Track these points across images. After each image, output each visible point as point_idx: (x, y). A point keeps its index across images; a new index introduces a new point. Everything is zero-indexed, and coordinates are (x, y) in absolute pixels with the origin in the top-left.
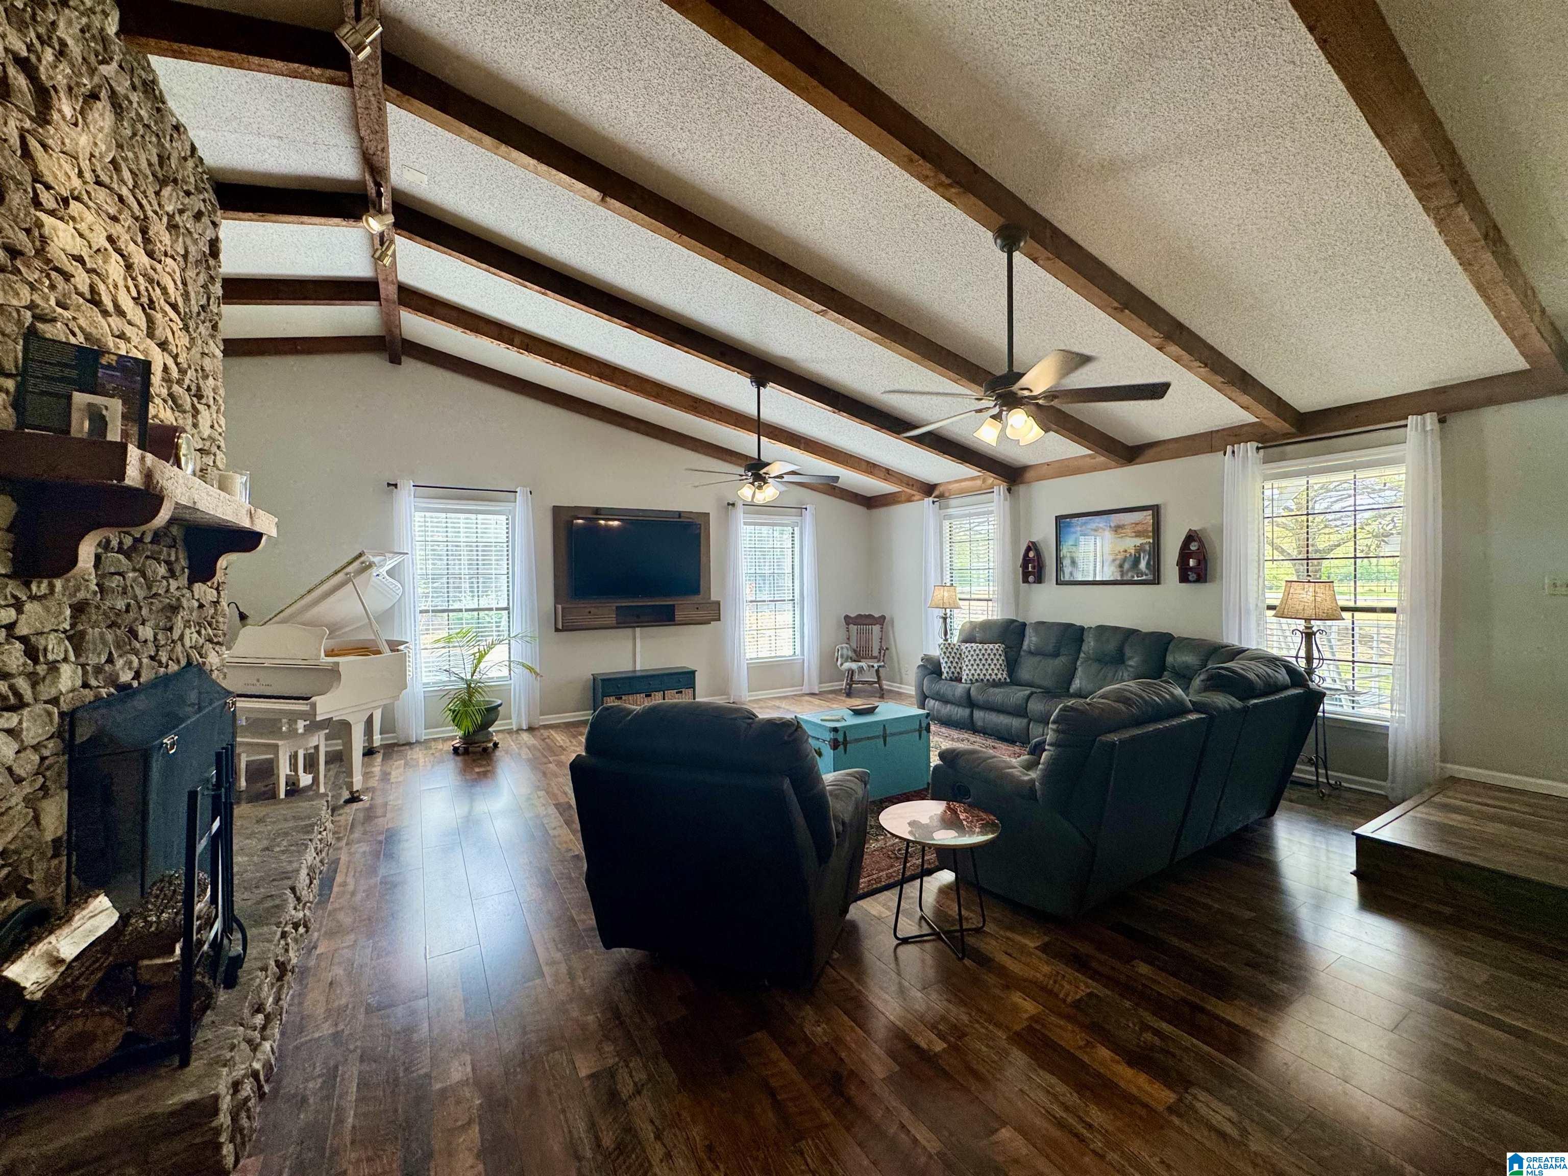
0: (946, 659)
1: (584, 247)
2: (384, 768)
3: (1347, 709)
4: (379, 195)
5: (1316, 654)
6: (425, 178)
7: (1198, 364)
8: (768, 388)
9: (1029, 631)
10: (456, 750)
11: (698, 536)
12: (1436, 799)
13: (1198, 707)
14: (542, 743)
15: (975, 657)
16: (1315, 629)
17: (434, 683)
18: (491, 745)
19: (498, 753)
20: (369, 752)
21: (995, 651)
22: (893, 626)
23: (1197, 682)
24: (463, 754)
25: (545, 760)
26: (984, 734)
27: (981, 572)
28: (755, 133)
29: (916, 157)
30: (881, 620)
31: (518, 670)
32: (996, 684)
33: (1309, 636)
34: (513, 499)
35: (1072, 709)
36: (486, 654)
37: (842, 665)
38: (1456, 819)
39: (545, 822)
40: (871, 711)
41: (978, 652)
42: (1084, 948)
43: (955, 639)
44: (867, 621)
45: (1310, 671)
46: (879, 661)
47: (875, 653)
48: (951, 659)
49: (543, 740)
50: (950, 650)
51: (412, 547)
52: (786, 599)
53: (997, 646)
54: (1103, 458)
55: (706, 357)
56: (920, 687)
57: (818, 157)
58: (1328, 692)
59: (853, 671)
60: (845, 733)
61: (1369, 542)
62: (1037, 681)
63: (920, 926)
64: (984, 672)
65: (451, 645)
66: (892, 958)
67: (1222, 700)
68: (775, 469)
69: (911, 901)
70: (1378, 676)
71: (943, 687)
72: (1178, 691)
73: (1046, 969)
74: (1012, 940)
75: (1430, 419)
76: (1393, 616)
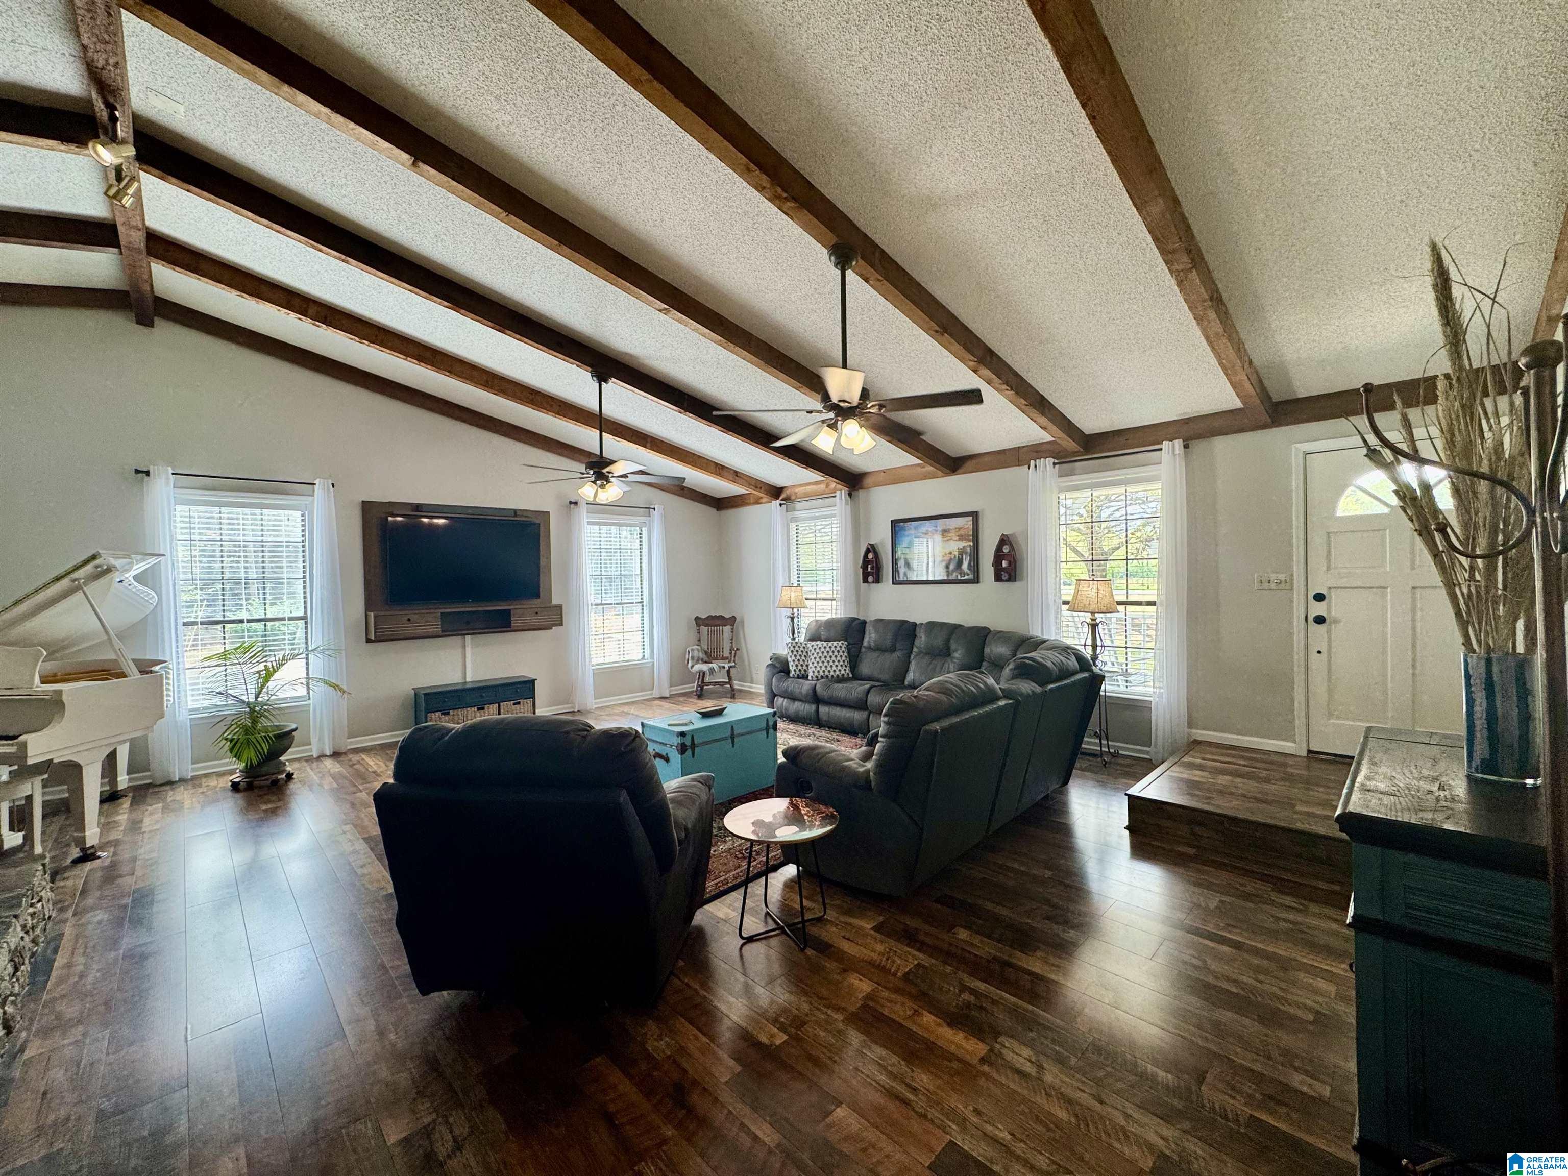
0: (793, 658)
1: (393, 214)
2: (134, 815)
3: (1123, 689)
4: (114, 120)
5: (1099, 643)
6: (182, 109)
7: (1005, 387)
8: (610, 383)
9: (869, 629)
10: (235, 787)
11: (537, 537)
12: (1186, 759)
13: (1007, 694)
14: (350, 770)
15: (820, 654)
16: (1098, 621)
17: (204, 709)
18: (283, 776)
19: (293, 786)
20: (110, 798)
21: (838, 648)
22: (743, 626)
23: (1007, 671)
24: (245, 790)
25: (354, 789)
26: (829, 728)
27: (827, 572)
28: (588, 117)
29: (752, 166)
30: (732, 621)
31: (318, 689)
32: (841, 680)
33: (1094, 627)
34: (311, 493)
35: (901, 702)
36: (275, 671)
37: (692, 667)
38: (1197, 775)
39: (351, 860)
40: (719, 713)
41: (823, 649)
42: (913, 923)
43: (802, 638)
44: (719, 622)
45: (1095, 658)
46: (730, 662)
47: (726, 654)
48: (798, 657)
49: (352, 766)
50: (797, 648)
51: (171, 548)
52: (634, 601)
53: (840, 643)
54: (932, 468)
55: (541, 347)
56: (769, 685)
57: (655, 152)
58: (1106, 675)
59: (704, 673)
60: (693, 737)
61: (1137, 545)
62: (876, 675)
63: (766, 922)
64: (829, 668)
65: (228, 662)
66: (738, 959)
67: (1027, 687)
68: (618, 469)
69: (756, 899)
70: (1144, 659)
71: (790, 685)
72: (991, 681)
73: (880, 948)
74: (850, 924)
75: (1178, 443)
76: (1153, 608)
